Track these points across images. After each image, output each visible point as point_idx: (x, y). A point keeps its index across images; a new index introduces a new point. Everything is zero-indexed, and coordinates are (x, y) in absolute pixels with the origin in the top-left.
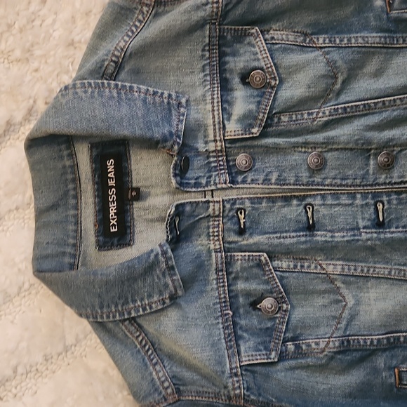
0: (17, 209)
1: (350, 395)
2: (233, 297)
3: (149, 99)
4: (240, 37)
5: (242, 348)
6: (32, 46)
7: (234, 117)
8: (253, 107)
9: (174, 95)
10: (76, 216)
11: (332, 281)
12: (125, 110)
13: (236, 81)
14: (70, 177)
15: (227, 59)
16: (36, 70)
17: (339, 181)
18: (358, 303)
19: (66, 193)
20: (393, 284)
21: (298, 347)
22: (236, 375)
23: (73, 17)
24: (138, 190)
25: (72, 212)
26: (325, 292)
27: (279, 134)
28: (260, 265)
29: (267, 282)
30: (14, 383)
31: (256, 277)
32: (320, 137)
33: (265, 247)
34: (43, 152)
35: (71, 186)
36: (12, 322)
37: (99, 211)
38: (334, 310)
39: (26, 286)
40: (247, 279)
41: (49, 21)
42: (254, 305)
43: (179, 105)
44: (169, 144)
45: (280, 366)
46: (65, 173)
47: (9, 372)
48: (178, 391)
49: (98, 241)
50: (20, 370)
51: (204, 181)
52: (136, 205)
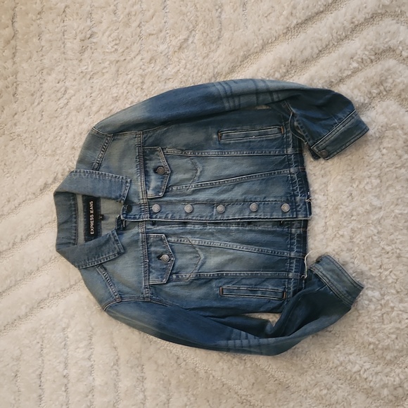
0: (49, 223)
3: (113, 180)
4: (153, 152)
6: (56, 149)
7: (151, 188)
8: (159, 183)
9: (124, 178)
10: (75, 226)
12: (101, 184)
13: (151, 172)
14: (73, 209)
15: (147, 162)
16: (58, 160)
17: (199, 218)
19: (71, 216)
22: (147, 288)
23: (74, 136)
24: (103, 216)
25: (74, 225)
27: (173, 196)
30: (48, 301)
32: (190, 198)
35: (74, 213)
37: (86, 225)
39: (53, 258)
41: (63, 138)
43: (127, 182)
44: (119, 200)
46: (71, 207)
47: (46, 296)
48: (121, 297)
49: (85, 238)
50: (51, 295)
51: (138, 217)
52: (103, 222)
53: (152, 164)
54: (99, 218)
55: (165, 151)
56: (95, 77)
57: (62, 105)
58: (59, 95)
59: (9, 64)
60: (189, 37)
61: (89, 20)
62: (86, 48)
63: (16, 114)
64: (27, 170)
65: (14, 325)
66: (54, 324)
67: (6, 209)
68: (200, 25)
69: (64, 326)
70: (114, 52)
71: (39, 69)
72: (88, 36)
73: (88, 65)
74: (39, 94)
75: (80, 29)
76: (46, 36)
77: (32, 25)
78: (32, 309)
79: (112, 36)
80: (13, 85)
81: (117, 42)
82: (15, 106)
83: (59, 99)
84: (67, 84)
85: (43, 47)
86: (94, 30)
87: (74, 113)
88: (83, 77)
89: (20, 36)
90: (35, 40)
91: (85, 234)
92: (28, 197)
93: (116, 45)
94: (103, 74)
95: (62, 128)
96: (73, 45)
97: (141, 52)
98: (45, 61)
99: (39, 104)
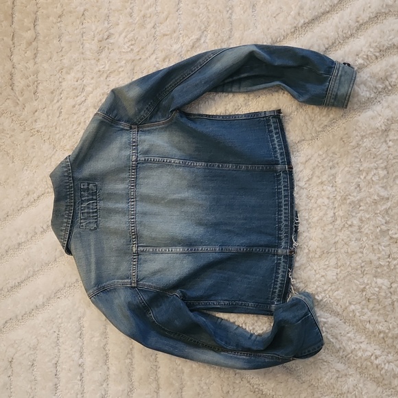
56: (112, 75)
59: (30, 65)
60: (201, 36)
61: (106, 22)
62: (103, 48)
63: (36, 111)
64: (46, 164)
65: (31, 315)
67: (25, 202)
68: (212, 25)
69: (79, 315)
70: (130, 52)
71: (58, 68)
72: (106, 37)
73: (105, 64)
74: (58, 92)
75: (98, 31)
76: (66, 38)
77: (53, 27)
78: (49, 299)
79: (128, 37)
80: (34, 84)
81: (133, 42)
82: (35, 103)
85: (63, 48)
86: (112, 31)
89: (41, 38)
90: (55, 41)
92: (47, 191)
93: (132, 45)
95: (80, 124)
96: (91, 46)
97: (156, 51)
98: (64, 61)
99: (58, 101)
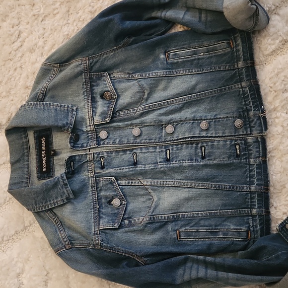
0: (4, 164)
1: (155, 244)
2: (99, 199)
3: (58, 108)
4: (100, 78)
5: (101, 222)
6: (10, 89)
7: (97, 114)
8: (106, 109)
9: (70, 106)
10: (28, 165)
11: (147, 189)
13: (98, 98)
14: (25, 147)
15: (94, 88)
16: (12, 100)
17: (148, 141)
18: (159, 199)
19: (23, 154)
20: (176, 189)
21: (130, 222)
22: (97, 234)
23: (28, 75)
24: (54, 151)
25: (26, 163)
26: (144, 195)
27: (120, 121)
28: (111, 183)
29: (115, 191)
31: (110, 189)
32: (138, 121)
33: (113, 174)
34: (14, 136)
35: (26, 151)
36: (2, 216)
37: (38, 162)
38: (148, 204)
39: (8, 199)
40: (106, 190)
41: (17, 78)
42: (110, 202)
43: (73, 110)
44: (66, 128)
45: (120, 231)
46: (23, 145)
48: (72, 243)
49: (38, 176)
50: (5, 238)
51: (85, 145)
52: (55, 158)
53: (98, 90)
54: (52, 153)
55: (112, 76)
57: (15, 48)
58: (13, 38)
66: (8, 269)
83: (14, 42)
84: (21, 27)
87: (28, 54)
88: (36, 19)
91: (37, 171)
94: (55, 15)
